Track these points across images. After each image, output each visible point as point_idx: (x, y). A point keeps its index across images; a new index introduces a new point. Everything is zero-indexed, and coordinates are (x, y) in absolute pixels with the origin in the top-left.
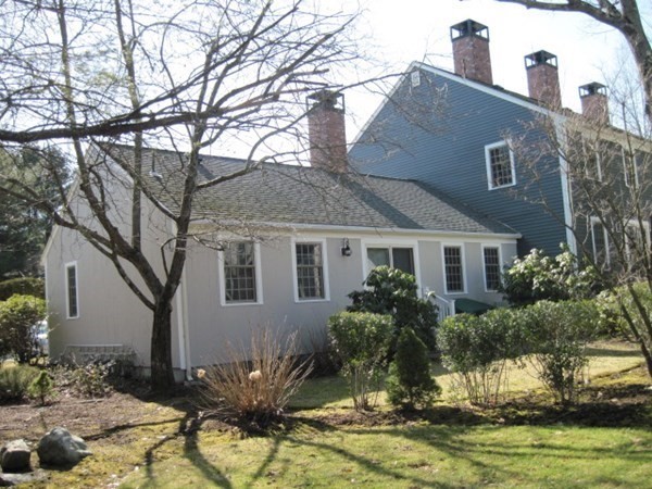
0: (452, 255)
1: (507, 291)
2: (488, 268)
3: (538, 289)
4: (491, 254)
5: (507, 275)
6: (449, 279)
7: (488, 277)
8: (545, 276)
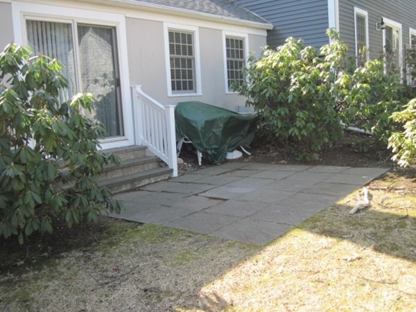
0: (181, 44)
1: (253, 93)
2: (230, 64)
3: (298, 91)
4: (235, 46)
5: (254, 69)
6: (174, 74)
7: (230, 75)
8: (308, 72)
